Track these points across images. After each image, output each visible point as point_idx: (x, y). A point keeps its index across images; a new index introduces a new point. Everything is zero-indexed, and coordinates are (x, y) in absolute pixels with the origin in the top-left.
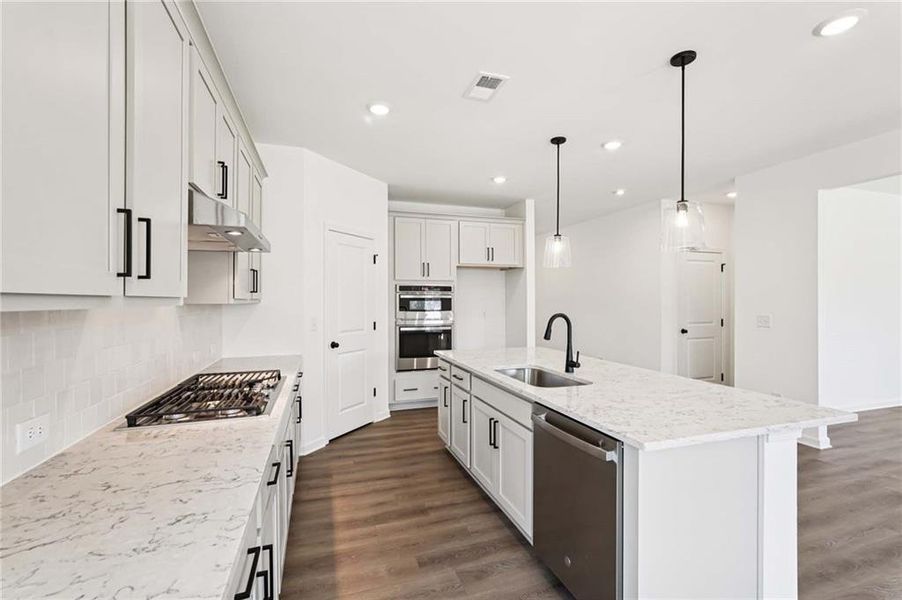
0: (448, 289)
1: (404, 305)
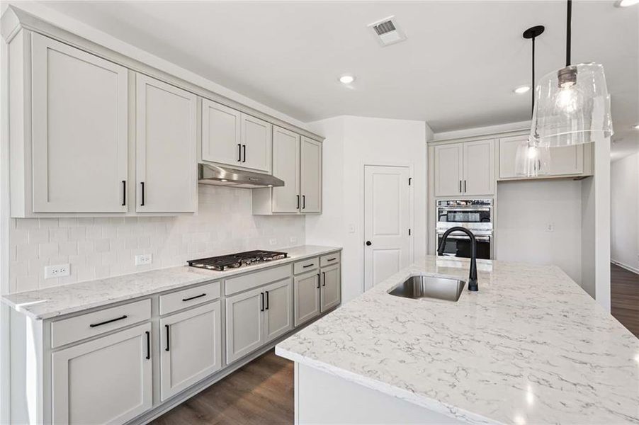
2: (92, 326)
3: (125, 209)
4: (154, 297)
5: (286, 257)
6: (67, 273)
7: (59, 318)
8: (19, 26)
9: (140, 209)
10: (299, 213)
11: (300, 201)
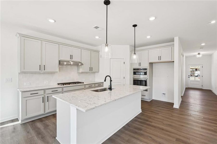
0: (146, 69)
1: (135, 73)
2: (31, 94)
3: (40, 71)
4: (45, 90)
5: (83, 83)
6: (29, 84)
7: (24, 92)
8: (19, 36)
9: (44, 71)
10: (90, 72)
11: (91, 69)
